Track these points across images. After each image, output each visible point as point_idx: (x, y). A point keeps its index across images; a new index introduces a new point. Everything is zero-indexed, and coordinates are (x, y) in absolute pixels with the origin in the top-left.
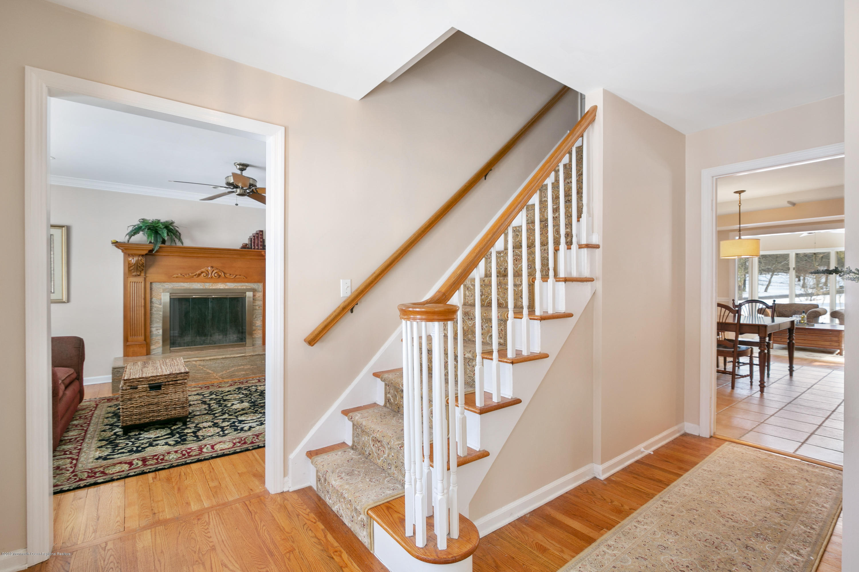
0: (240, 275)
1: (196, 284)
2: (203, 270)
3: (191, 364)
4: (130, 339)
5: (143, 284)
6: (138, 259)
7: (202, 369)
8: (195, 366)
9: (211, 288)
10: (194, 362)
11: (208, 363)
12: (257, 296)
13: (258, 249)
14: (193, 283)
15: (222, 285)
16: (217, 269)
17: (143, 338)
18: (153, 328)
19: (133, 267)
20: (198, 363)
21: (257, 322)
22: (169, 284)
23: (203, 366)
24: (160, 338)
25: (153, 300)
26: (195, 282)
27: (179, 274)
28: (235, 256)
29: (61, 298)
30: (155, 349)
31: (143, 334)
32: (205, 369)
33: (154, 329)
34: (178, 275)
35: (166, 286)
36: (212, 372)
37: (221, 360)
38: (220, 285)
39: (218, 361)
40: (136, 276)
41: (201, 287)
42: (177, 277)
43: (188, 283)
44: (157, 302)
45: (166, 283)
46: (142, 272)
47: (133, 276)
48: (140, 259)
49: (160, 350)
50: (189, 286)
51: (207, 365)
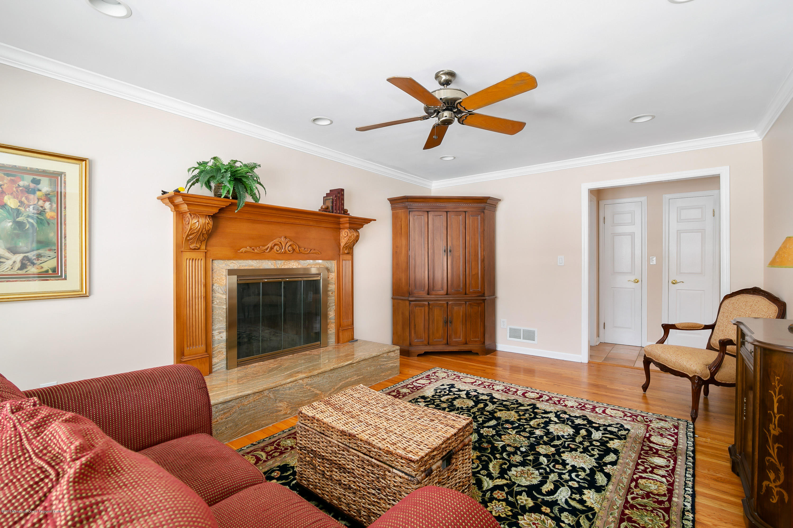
0: (314, 250)
1: (267, 261)
2: (276, 241)
3: (297, 384)
4: (187, 350)
5: (203, 262)
6: (205, 222)
7: (310, 390)
8: (301, 386)
9: (283, 267)
10: (301, 381)
11: (316, 379)
12: (330, 278)
13: (336, 213)
14: (263, 261)
15: (295, 264)
16: (291, 240)
17: (203, 347)
18: (215, 330)
19: (195, 234)
20: (306, 380)
21: (331, 313)
22: (234, 261)
23: (311, 385)
24: (223, 345)
25: (214, 287)
26: (265, 259)
27: (248, 247)
28: (311, 223)
29: (78, 288)
30: (218, 363)
31: (204, 342)
32: (312, 389)
33: (215, 333)
34: (246, 248)
35: (231, 265)
36: (320, 392)
37: (329, 372)
38: (293, 264)
39: (326, 375)
40: (195, 249)
41: (272, 267)
42: (246, 252)
43: (257, 261)
44: (220, 291)
45: (231, 261)
46: (203, 242)
47: (191, 249)
48: (207, 222)
49: (223, 364)
50: (258, 265)
51: (315, 382)
